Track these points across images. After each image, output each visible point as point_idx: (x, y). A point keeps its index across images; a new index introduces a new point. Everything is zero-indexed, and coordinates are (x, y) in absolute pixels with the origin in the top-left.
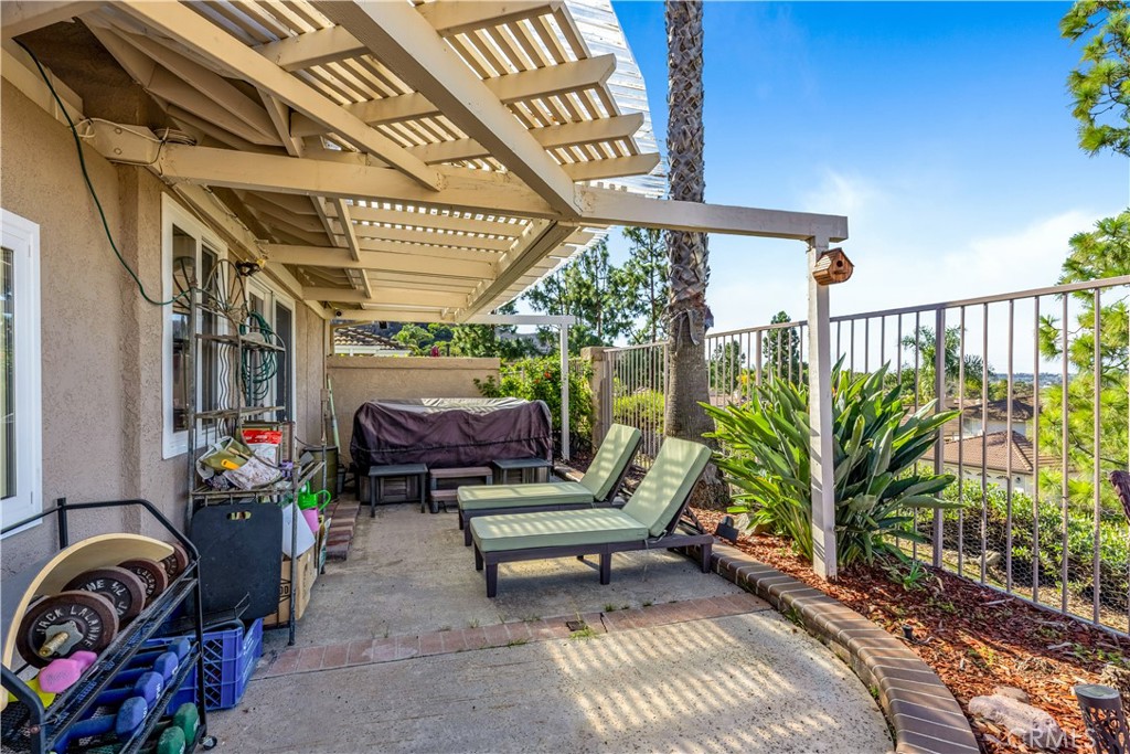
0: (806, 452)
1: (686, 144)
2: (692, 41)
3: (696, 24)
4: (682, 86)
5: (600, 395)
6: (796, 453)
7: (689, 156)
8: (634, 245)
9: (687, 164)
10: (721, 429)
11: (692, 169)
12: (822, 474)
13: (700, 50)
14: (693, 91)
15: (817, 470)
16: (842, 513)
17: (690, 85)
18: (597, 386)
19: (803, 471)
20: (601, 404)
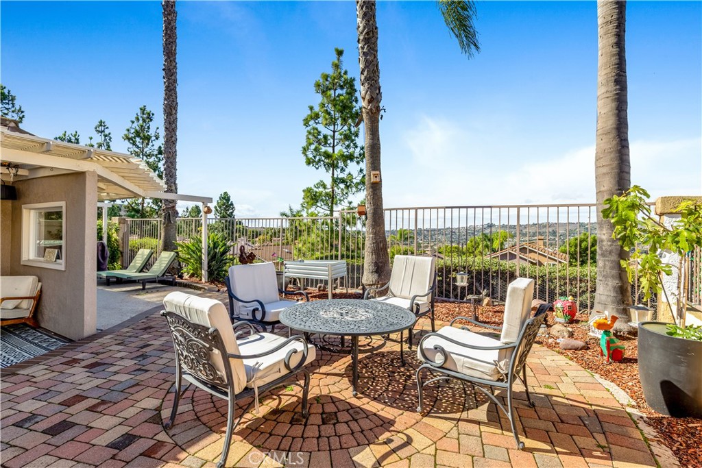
0: (202, 253)
1: (170, 156)
2: (173, 122)
3: (175, 116)
4: (170, 136)
5: (123, 239)
6: (199, 254)
7: (172, 160)
8: (131, 146)
9: (171, 162)
10: (180, 249)
11: (172, 165)
12: (205, 258)
13: (176, 125)
14: (173, 139)
15: (203, 257)
16: (209, 267)
17: (172, 137)
18: (121, 235)
19: (200, 257)
20: (123, 243)
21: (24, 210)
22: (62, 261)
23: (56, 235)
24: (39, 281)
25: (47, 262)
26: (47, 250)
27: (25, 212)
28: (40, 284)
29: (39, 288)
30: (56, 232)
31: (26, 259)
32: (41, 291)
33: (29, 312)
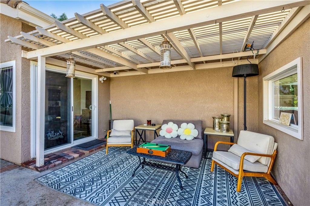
21: (264, 81)
22: (299, 127)
23: (289, 103)
24: (275, 141)
25: (281, 125)
26: (282, 113)
27: (265, 83)
28: (276, 144)
29: (275, 148)
30: (289, 102)
31: (267, 119)
32: (277, 150)
33: (267, 168)
